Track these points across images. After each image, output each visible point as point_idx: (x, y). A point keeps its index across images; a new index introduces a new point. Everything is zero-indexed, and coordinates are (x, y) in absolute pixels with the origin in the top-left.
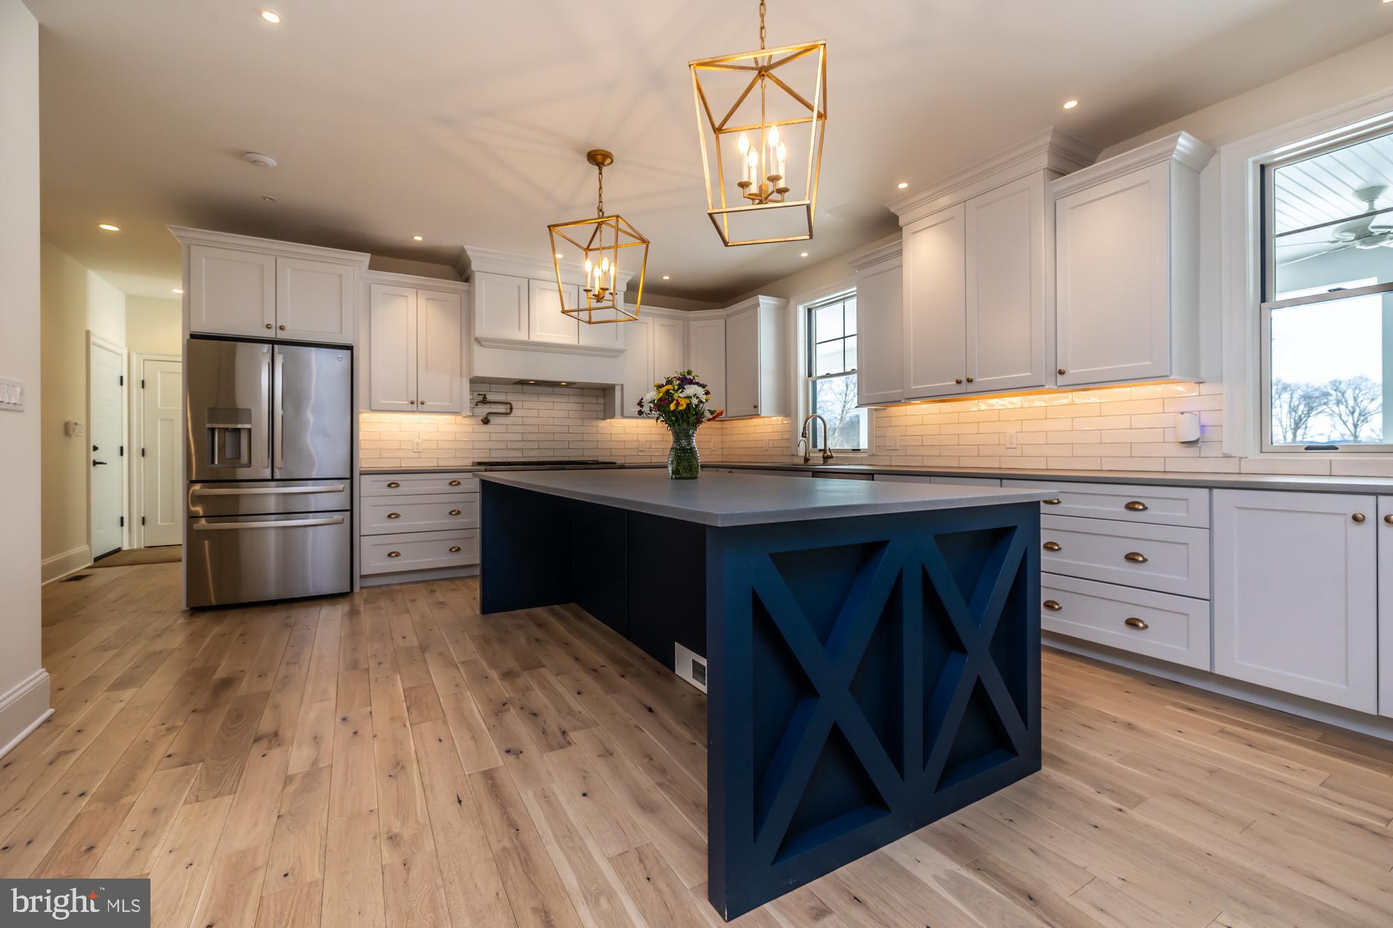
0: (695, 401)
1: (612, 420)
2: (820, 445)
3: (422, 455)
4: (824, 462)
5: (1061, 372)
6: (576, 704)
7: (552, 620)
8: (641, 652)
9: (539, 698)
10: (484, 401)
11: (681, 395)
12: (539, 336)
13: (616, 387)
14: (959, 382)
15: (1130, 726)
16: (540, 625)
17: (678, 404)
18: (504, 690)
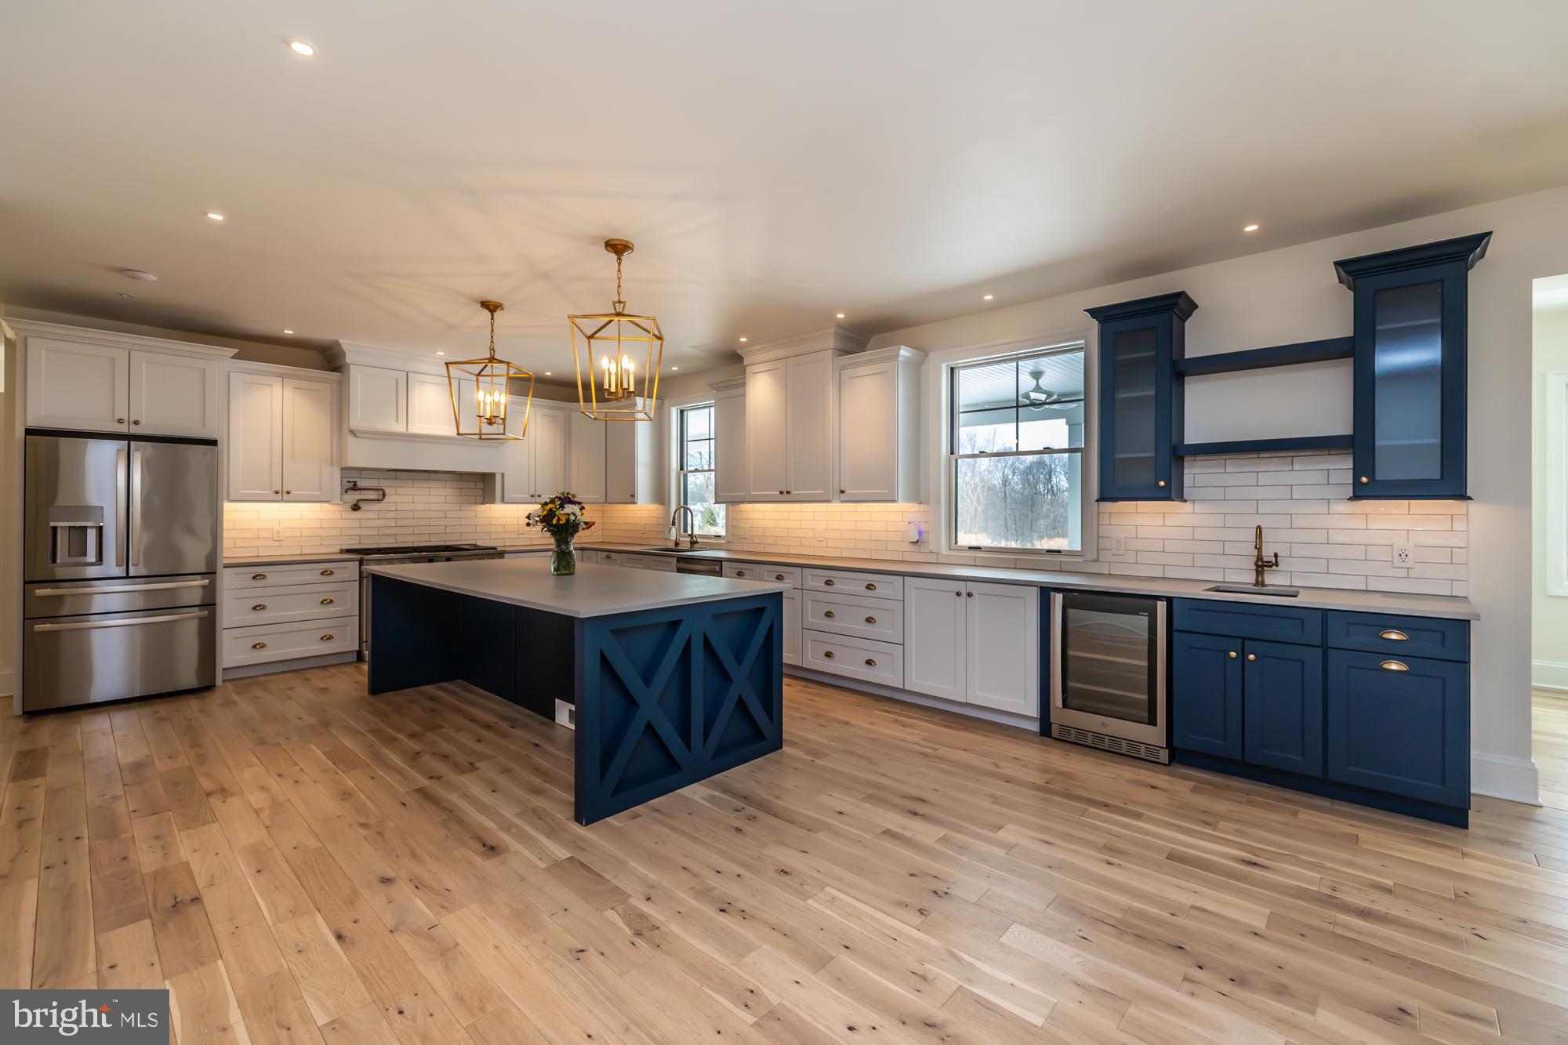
0: (572, 517)
1: (492, 505)
2: (689, 532)
3: (282, 544)
4: (691, 546)
5: (842, 492)
6: (478, 747)
7: (442, 694)
8: (527, 711)
9: (446, 747)
10: (355, 487)
11: (562, 512)
12: (417, 428)
13: (497, 475)
14: (781, 493)
15: (847, 723)
16: (432, 699)
17: (559, 519)
18: (414, 745)
